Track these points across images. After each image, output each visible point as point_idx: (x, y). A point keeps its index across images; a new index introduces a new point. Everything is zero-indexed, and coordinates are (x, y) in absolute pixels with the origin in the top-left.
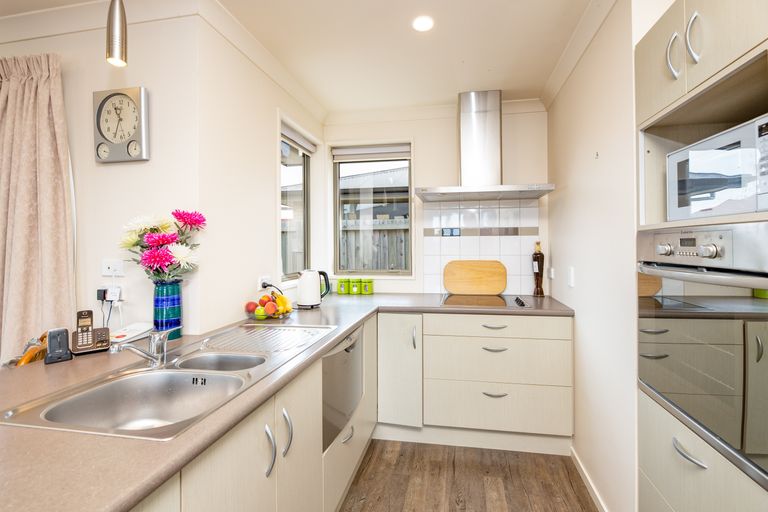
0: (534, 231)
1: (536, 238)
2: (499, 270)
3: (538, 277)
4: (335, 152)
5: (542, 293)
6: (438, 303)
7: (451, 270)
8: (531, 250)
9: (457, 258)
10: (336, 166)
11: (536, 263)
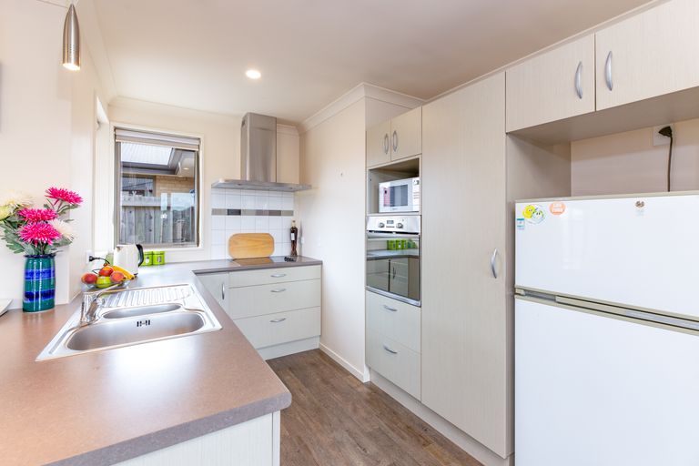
0: (290, 213)
1: (291, 218)
2: (268, 240)
3: (294, 243)
4: (118, 133)
5: (296, 253)
6: (226, 265)
7: (236, 240)
8: (289, 226)
9: (239, 232)
10: (117, 146)
11: (293, 235)
